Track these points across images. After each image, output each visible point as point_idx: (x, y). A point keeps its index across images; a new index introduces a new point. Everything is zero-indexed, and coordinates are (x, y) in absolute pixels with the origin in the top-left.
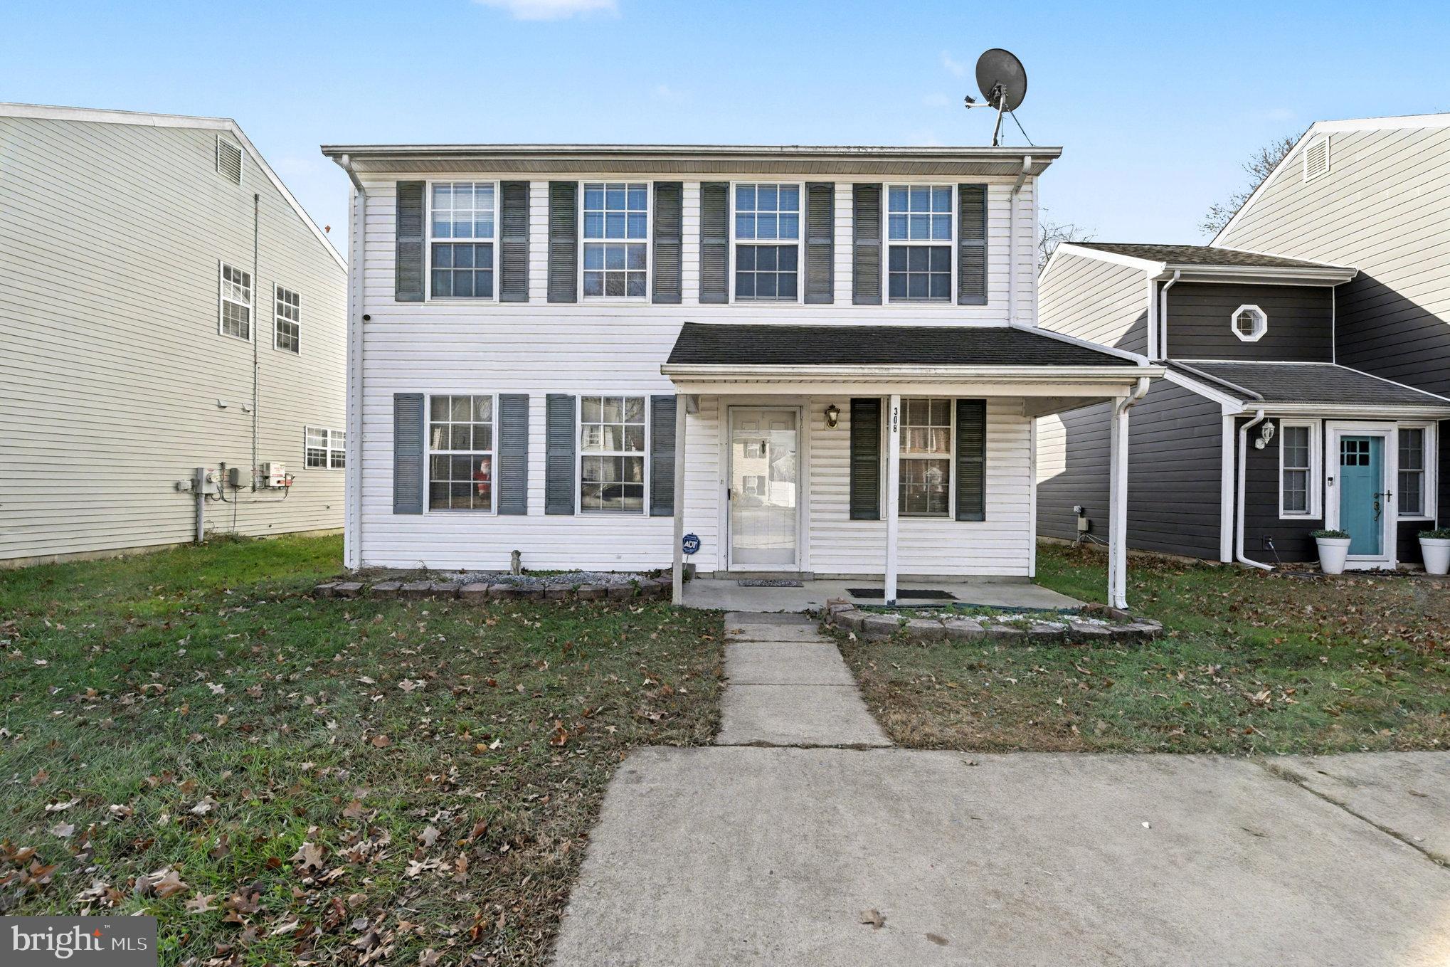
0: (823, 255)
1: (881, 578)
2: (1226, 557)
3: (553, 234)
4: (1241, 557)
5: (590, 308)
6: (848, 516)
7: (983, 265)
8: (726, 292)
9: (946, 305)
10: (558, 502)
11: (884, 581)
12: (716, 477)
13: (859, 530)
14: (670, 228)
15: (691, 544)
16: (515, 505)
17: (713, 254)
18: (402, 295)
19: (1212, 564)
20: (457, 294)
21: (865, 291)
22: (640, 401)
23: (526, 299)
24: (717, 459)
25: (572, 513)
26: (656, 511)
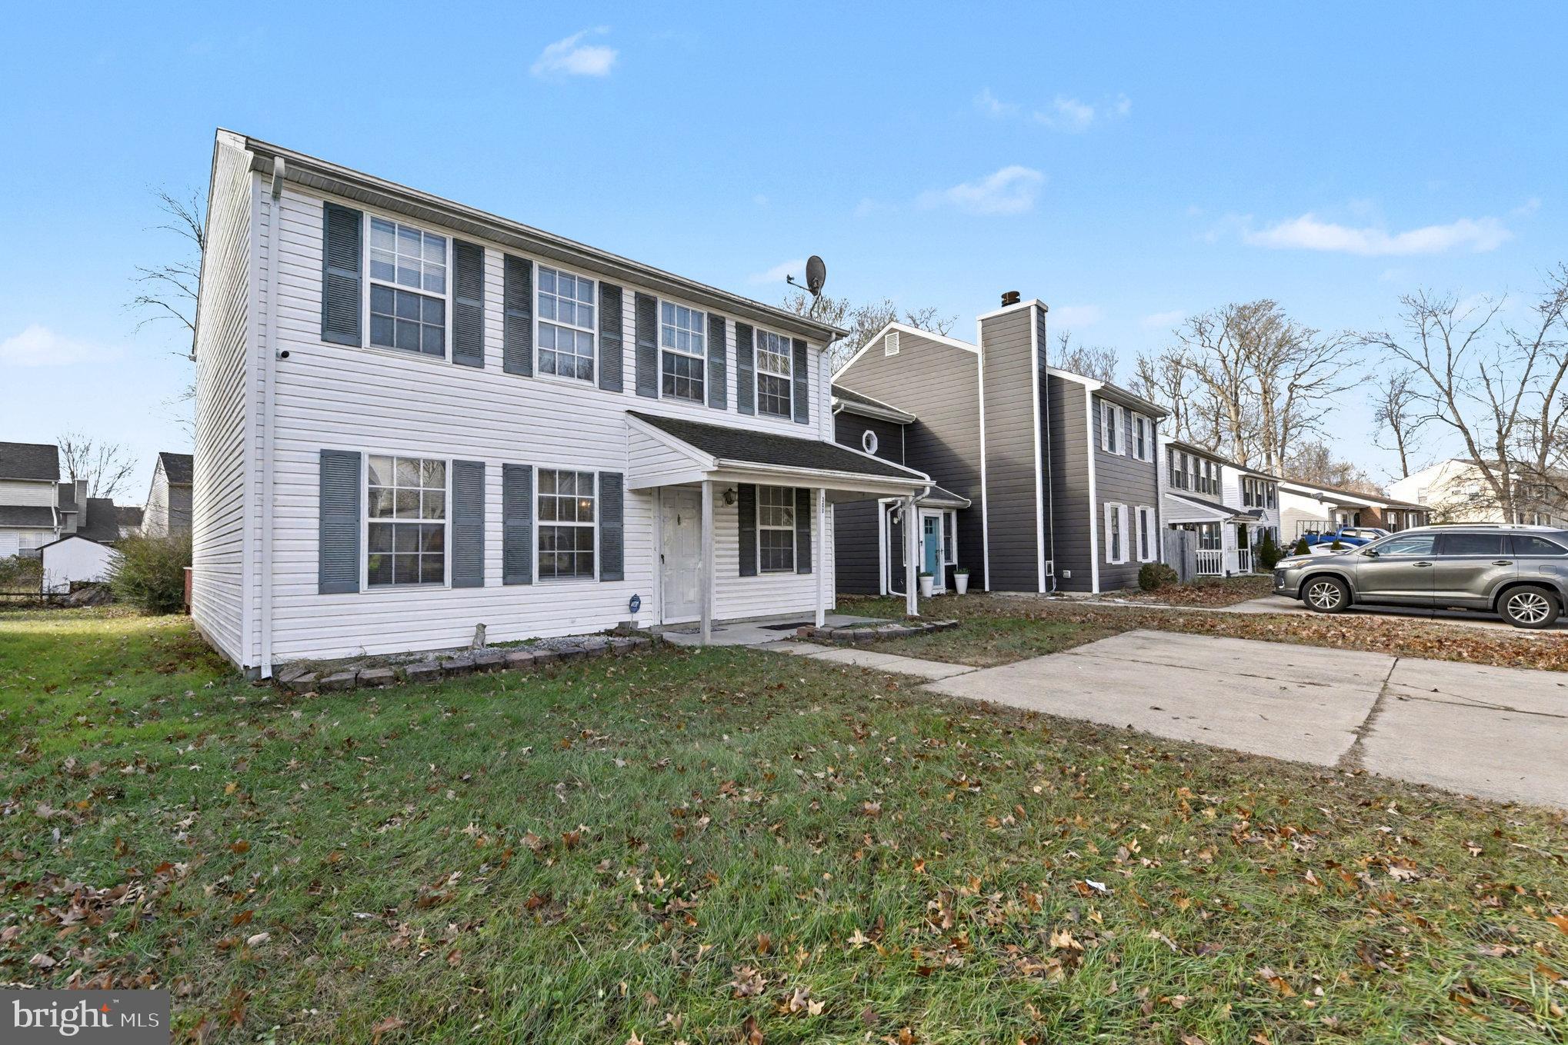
0: (720, 372)
1: (813, 614)
2: (883, 592)
3: (507, 306)
4: (890, 591)
5: (542, 384)
6: (738, 574)
7: (806, 396)
8: (656, 388)
9: (787, 421)
10: (515, 571)
11: (814, 616)
12: (651, 545)
13: (748, 583)
14: (612, 323)
15: (634, 604)
16: (471, 576)
17: (646, 355)
18: (329, 334)
19: (875, 597)
20: (402, 346)
21: (744, 405)
22: (591, 476)
23: (481, 365)
24: (651, 529)
25: (530, 582)
26: (606, 577)
